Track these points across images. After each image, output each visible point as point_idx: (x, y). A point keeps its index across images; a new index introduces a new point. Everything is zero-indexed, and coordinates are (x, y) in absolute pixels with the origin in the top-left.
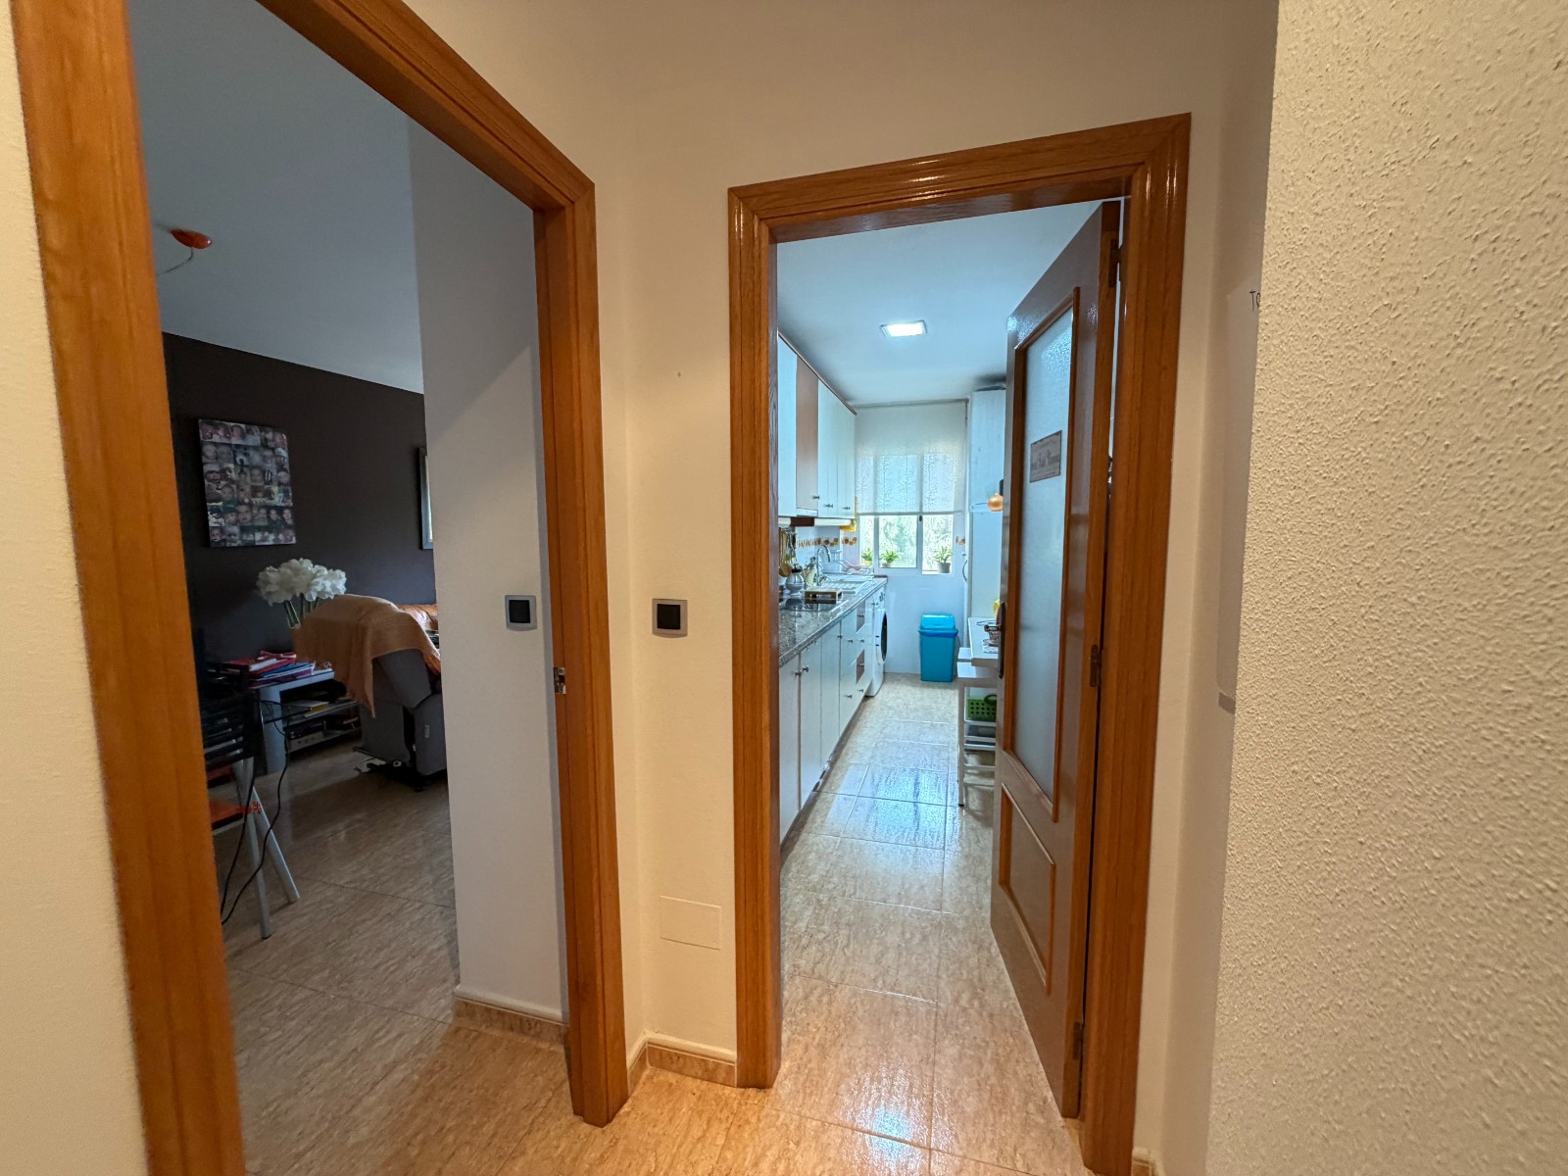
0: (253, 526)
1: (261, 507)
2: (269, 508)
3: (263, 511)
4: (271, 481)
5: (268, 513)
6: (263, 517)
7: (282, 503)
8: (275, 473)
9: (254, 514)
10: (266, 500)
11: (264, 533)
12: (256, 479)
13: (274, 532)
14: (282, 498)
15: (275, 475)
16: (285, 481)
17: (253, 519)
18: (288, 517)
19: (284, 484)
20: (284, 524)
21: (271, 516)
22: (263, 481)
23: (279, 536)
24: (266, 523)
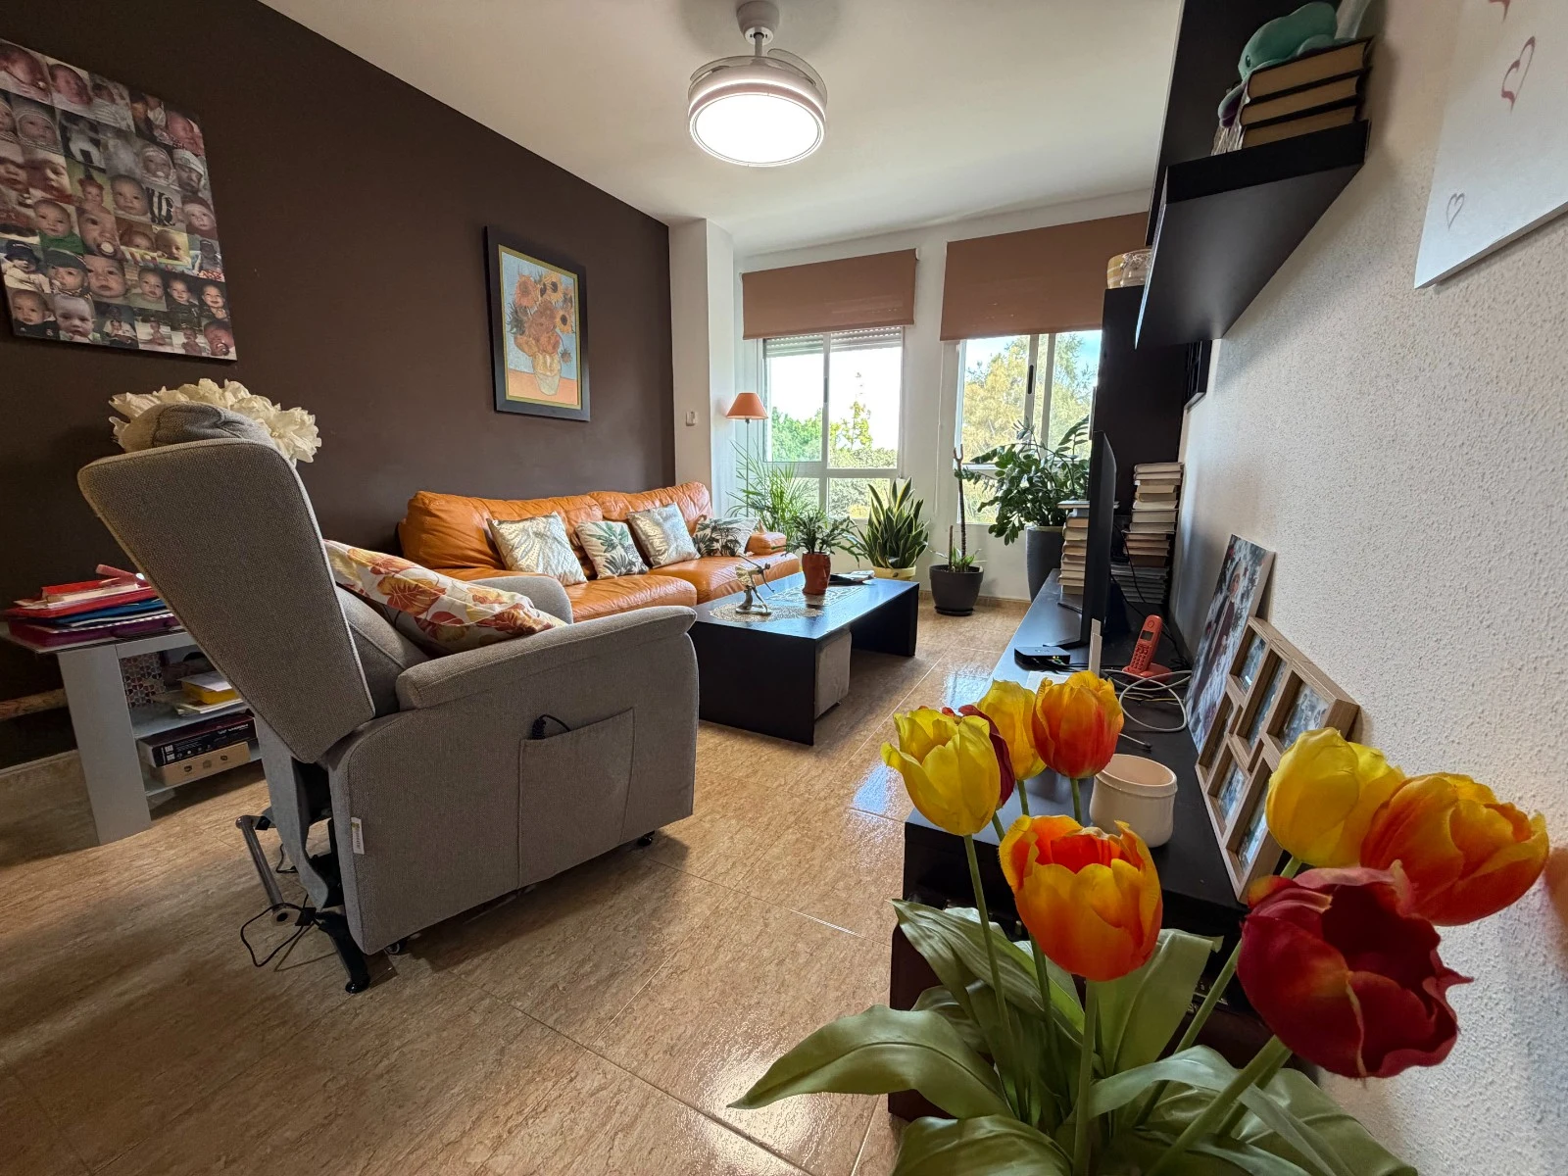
6: (154, 293)
7: (200, 271)
8: (177, 202)
9: (129, 283)
10: (159, 257)
11: (159, 328)
12: (130, 205)
13: (183, 329)
14: (199, 261)
15: (177, 208)
16: (204, 225)
17: (127, 291)
18: (217, 302)
19: (201, 230)
20: (207, 317)
21: (175, 295)
22: (149, 214)
23: (197, 341)
24: (162, 307)
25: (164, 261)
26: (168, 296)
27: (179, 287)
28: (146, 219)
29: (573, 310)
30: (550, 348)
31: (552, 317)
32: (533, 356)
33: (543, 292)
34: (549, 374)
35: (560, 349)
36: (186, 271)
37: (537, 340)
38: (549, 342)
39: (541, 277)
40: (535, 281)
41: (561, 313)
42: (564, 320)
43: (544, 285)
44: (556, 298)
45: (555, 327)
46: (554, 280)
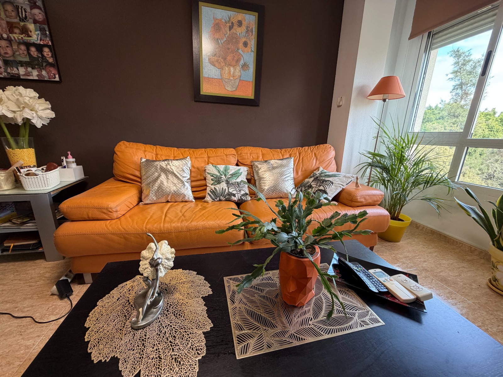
0: (15, 61)
1: (19, 43)
2: (28, 45)
3: (23, 47)
4: (26, 17)
5: (28, 50)
6: (24, 54)
7: (40, 41)
8: (28, 10)
9: (14, 50)
10: (24, 37)
11: (27, 69)
12: (11, 15)
13: (36, 68)
14: (40, 36)
15: (29, 12)
16: (40, 19)
17: (14, 53)
18: (48, 55)
19: (39, 21)
20: (45, 62)
21: (32, 53)
22: (18, 18)
23: (42, 73)
24: (27, 59)
25: (26, 38)
26: (29, 54)
27: (33, 49)
28: (17, 20)
29: (253, 37)
30: (234, 63)
31: (237, 42)
32: (222, 68)
33: (231, 28)
34: (232, 78)
35: (242, 62)
36: (35, 42)
37: (225, 59)
38: (233, 59)
39: (230, 19)
40: (226, 22)
41: (244, 40)
42: (245, 44)
43: (232, 23)
44: (240, 31)
45: (238, 49)
46: (240, 19)
